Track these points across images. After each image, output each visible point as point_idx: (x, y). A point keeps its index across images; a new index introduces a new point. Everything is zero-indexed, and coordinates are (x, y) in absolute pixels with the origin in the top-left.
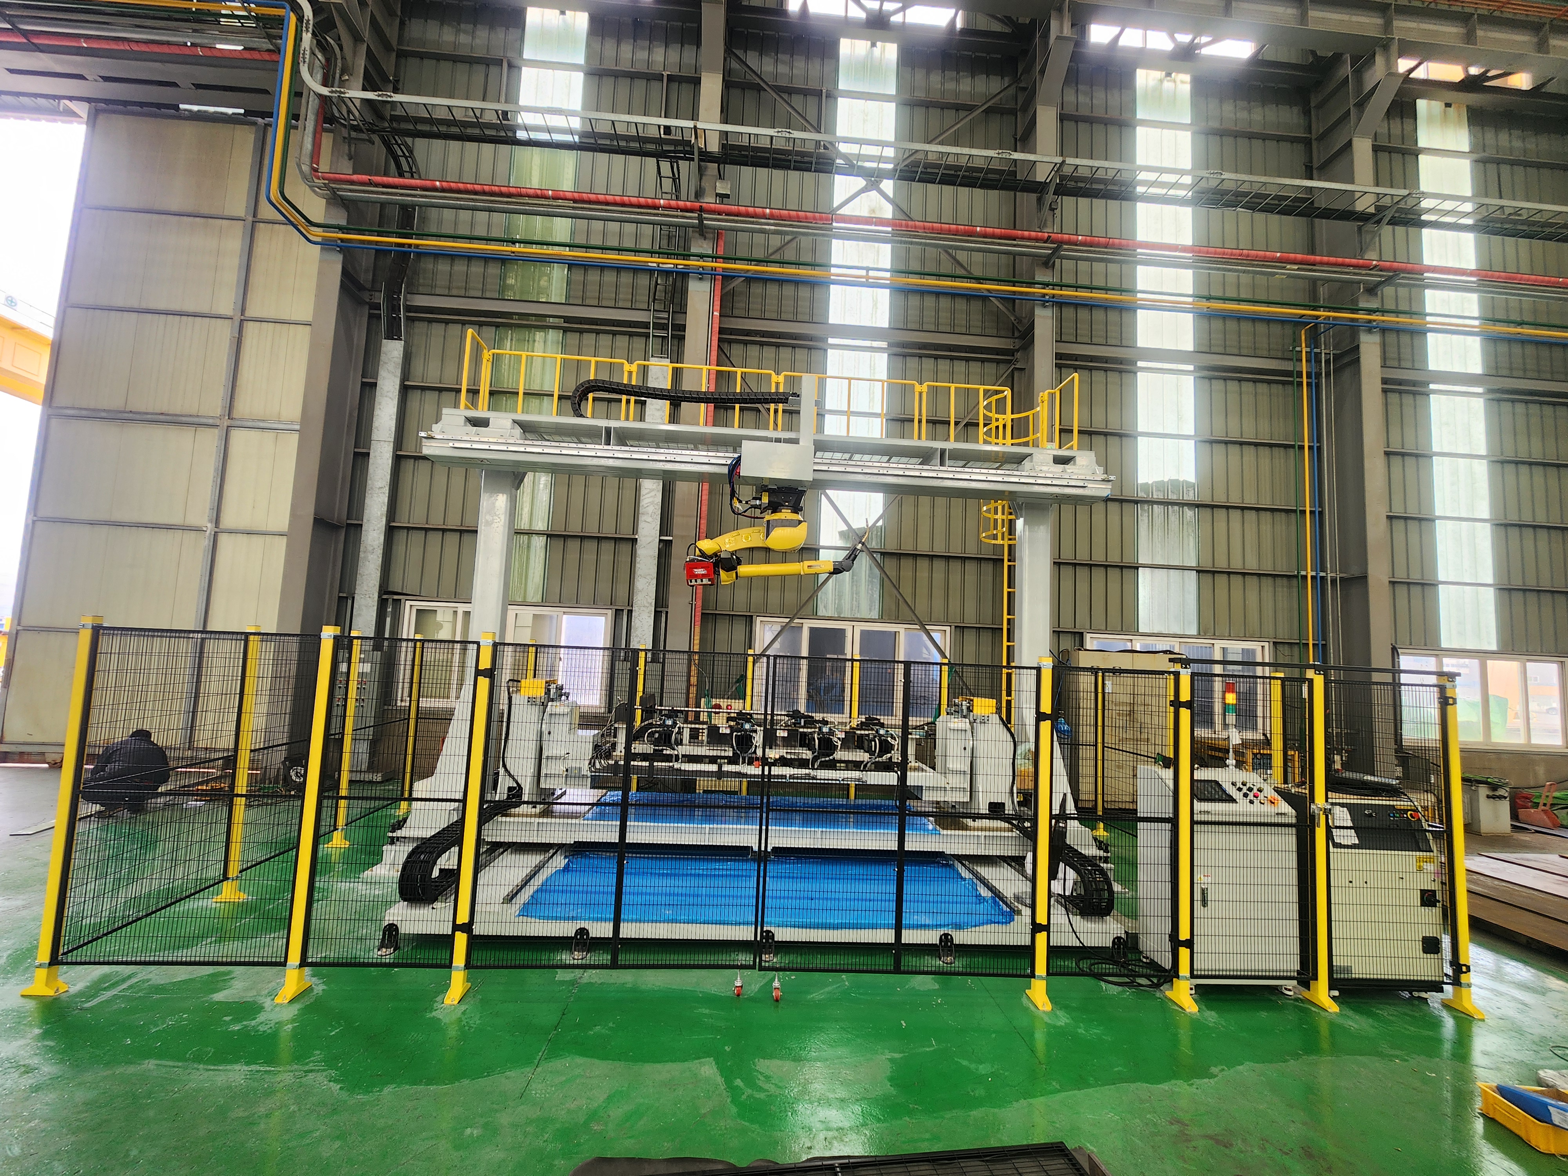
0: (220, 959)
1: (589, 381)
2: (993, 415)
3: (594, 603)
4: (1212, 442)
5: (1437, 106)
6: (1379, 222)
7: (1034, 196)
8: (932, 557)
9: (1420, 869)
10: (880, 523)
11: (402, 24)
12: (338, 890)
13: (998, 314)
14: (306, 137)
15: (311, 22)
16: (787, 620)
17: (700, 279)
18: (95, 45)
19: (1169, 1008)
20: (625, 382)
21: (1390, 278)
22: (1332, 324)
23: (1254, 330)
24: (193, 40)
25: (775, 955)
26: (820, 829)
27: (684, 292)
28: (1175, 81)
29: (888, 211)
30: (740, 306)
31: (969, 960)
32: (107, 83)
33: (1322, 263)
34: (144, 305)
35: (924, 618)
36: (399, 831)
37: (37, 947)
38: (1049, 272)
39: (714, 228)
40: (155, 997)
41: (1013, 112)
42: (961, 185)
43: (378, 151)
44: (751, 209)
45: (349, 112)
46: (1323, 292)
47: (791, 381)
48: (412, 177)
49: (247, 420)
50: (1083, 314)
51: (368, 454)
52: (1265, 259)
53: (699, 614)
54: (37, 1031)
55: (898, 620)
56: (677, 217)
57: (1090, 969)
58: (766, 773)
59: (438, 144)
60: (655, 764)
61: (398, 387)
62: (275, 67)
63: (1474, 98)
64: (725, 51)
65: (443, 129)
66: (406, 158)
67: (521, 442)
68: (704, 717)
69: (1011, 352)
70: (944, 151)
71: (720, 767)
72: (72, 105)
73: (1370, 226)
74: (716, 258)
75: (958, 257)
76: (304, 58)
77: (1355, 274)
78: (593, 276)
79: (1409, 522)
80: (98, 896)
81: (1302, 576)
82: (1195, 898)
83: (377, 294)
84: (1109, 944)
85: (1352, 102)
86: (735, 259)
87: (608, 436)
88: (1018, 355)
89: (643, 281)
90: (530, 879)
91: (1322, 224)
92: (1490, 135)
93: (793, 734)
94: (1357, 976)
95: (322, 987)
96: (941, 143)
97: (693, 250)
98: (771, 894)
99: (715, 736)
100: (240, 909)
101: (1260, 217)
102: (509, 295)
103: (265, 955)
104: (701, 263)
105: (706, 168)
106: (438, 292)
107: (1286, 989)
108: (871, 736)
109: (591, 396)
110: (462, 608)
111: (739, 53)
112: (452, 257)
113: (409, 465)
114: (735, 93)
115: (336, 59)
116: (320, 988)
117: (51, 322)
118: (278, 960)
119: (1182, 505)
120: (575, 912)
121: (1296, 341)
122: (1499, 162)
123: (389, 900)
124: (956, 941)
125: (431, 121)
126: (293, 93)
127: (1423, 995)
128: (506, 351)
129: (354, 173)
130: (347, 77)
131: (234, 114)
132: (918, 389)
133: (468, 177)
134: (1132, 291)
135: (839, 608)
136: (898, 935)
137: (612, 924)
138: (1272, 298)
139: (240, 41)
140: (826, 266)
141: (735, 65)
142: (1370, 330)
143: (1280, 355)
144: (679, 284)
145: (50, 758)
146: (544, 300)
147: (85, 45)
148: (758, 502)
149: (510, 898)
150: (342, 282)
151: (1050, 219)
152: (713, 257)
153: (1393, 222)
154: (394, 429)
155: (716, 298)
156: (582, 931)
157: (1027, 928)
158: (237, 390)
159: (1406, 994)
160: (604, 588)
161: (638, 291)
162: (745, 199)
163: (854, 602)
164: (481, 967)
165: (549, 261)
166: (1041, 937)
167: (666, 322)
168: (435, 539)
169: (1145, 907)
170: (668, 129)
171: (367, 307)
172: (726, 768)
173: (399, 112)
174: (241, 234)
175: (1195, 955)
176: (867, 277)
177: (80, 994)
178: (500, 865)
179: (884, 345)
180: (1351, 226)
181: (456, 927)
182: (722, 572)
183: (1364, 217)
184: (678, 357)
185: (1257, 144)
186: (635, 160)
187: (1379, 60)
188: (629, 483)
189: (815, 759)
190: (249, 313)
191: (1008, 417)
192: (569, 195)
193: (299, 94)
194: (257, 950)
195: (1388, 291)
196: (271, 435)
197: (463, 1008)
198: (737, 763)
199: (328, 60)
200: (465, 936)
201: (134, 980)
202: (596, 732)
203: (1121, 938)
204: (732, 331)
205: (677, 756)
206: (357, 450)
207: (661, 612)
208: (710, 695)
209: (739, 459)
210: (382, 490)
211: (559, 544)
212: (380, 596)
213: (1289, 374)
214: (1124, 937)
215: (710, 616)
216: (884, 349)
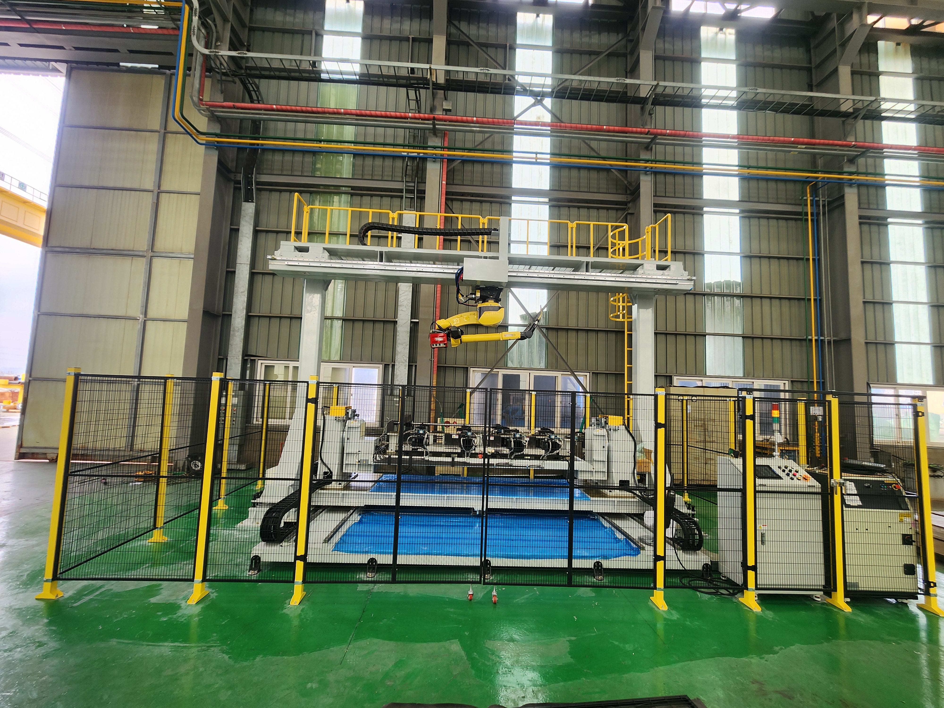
0: (154, 577)
1: (369, 223)
2: (617, 241)
3: (371, 361)
4: (750, 257)
5: (891, 45)
6: (856, 118)
7: (638, 106)
8: (577, 330)
9: (901, 521)
10: (545, 310)
11: (252, 11)
12: (222, 535)
13: (617, 180)
14: (195, 80)
15: (198, 10)
16: (489, 370)
17: (434, 161)
18: (69, 28)
19: (741, 608)
20: (391, 223)
21: (863, 153)
22: (827, 182)
23: (777, 187)
24: (128, 23)
25: (492, 575)
26: (516, 497)
27: (424, 170)
28: (725, 34)
29: (547, 118)
30: (458, 178)
31: (612, 578)
32: (77, 51)
33: (819, 144)
34: (101, 184)
35: (573, 368)
36: (258, 499)
37: (44, 569)
38: (649, 153)
39: (442, 130)
40: (116, 600)
41: (625, 55)
42: (593, 100)
43: (238, 87)
44: (465, 118)
45: (221, 64)
46: (820, 162)
47: (492, 221)
48: (259, 103)
49: (163, 252)
50: (670, 179)
51: (235, 272)
52: (784, 142)
53: (435, 367)
54: (46, 621)
55: (557, 369)
56: (418, 123)
57: (689, 584)
58: (486, 462)
59: (274, 82)
60: (413, 457)
61: (252, 231)
62: (177, 39)
63: (914, 39)
64: (447, 22)
65: (277, 73)
66: (255, 91)
67: (329, 261)
68: (439, 428)
69: (625, 203)
70: (583, 79)
71: (453, 459)
72: (57, 65)
73: (850, 121)
74: (444, 148)
75: (592, 145)
76: (194, 32)
77: (840, 150)
78: (369, 161)
79: (876, 305)
80: (80, 539)
81: (809, 339)
82: (758, 540)
83: (239, 175)
84: (700, 568)
85: (838, 43)
86: (455, 149)
87: (381, 257)
88: (630, 205)
89: (399, 163)
90: (339, 528)
91: (819, 120)
92: (925, 63)
93: (498, 438)
94: (863, 589)
95: (215, 594)
96: (580, 75)
97: (430, 144)
98: (490, 538)
99: (449, 440)
100: (166, 546)
101: (780, 116)
102: (318, 174)
103: (181, 574)
104: (434, 152)
105: (437, 93)
106: (275, 173)
107: (816, 597)
108: (546, 440)
109: (369, 233)
110: (292, 364)
111: (456, 23)
112: (283, 151)
113: (259, 278)
114: (454, 47)
115: (213, 33)
116: (214, 595)
117: (46, 198)
118: (189, 578)
119: (733, 296)
120: (367, 549)
121: (804, 193)
122: (931, 79)
123: (253, 541)
124: (604, 566)
125: (270, 69)
126: (187, 54)
127: (905, 601)
128: (317, 206)
129: (224, 101)
130: (219, 44)
131: (152, 68)
132: (570, 225)
133: (292, 102)
134: (700, 164)
135: (521, 362)
136: (570, 563)
137: (392, 556)
138: (788, 167)
139: (155, 23)
140: (510, 152)
141: (453, 30)
142: (851, 185)
143: (793, 202)
144: (420, 165)
145: (50, 456)
146: (338, 177)
147: (64, 28)
148: (474, 296)
149: (328, 540)
150: (218, 167)
151: (649, 120)
152: (441, 148)
153: (865, 118)
154: (250, 256)
155: (444, 173)
156: (372, 560)
157: (651, 558)
158: (156, 235)
159: (893, 601)
160: (378, 351)
161: (396, 170)
162: (460, 111)
163: (530, 359)
164: (312, 582)
165: (341, 153)
166: (660, 564)
167: (413, 188)
168: (275, 322)
169: (723, 544)
170: (412, 69)
171: (233, 183)
172: (457, 459)
173: (251, 64)
174: (157, 141)
175: (758, 575)
176: (536, 158)
177: (70, 598)
178: (320, 519)
179: (546, 200)
180: (838, 121)
181: (297, 558)
182: (452, 339)
183: (846, 115)
184: (421, 209)
185: (777, 71)
186: (393, 89)
187: (855, 17)
188: (392, 286)
189: (512, 454)
190: (163, 188)
191: (627, 242)
192: (353, 112)
193: (191, 55)
194: (176, 571)
195: (861, 161)
196: (176, 261)
197: (301, 607)
198: (463, 457)
199: (208, 33)
200: (302, 563)
201: (103, 589)
202: (376, 438)
203: (708, 564)
204: (453, 194)
205: (426, 452)
206: (228, 269)
207: (412, 365)
208: (443, 416)
209: (462, 269)
210: (243, 294)
211: (350, 324)
212: (243, 358)
213: (799, 214)
214: (710, 563)
215: (442, 368)
216: (547, 202)
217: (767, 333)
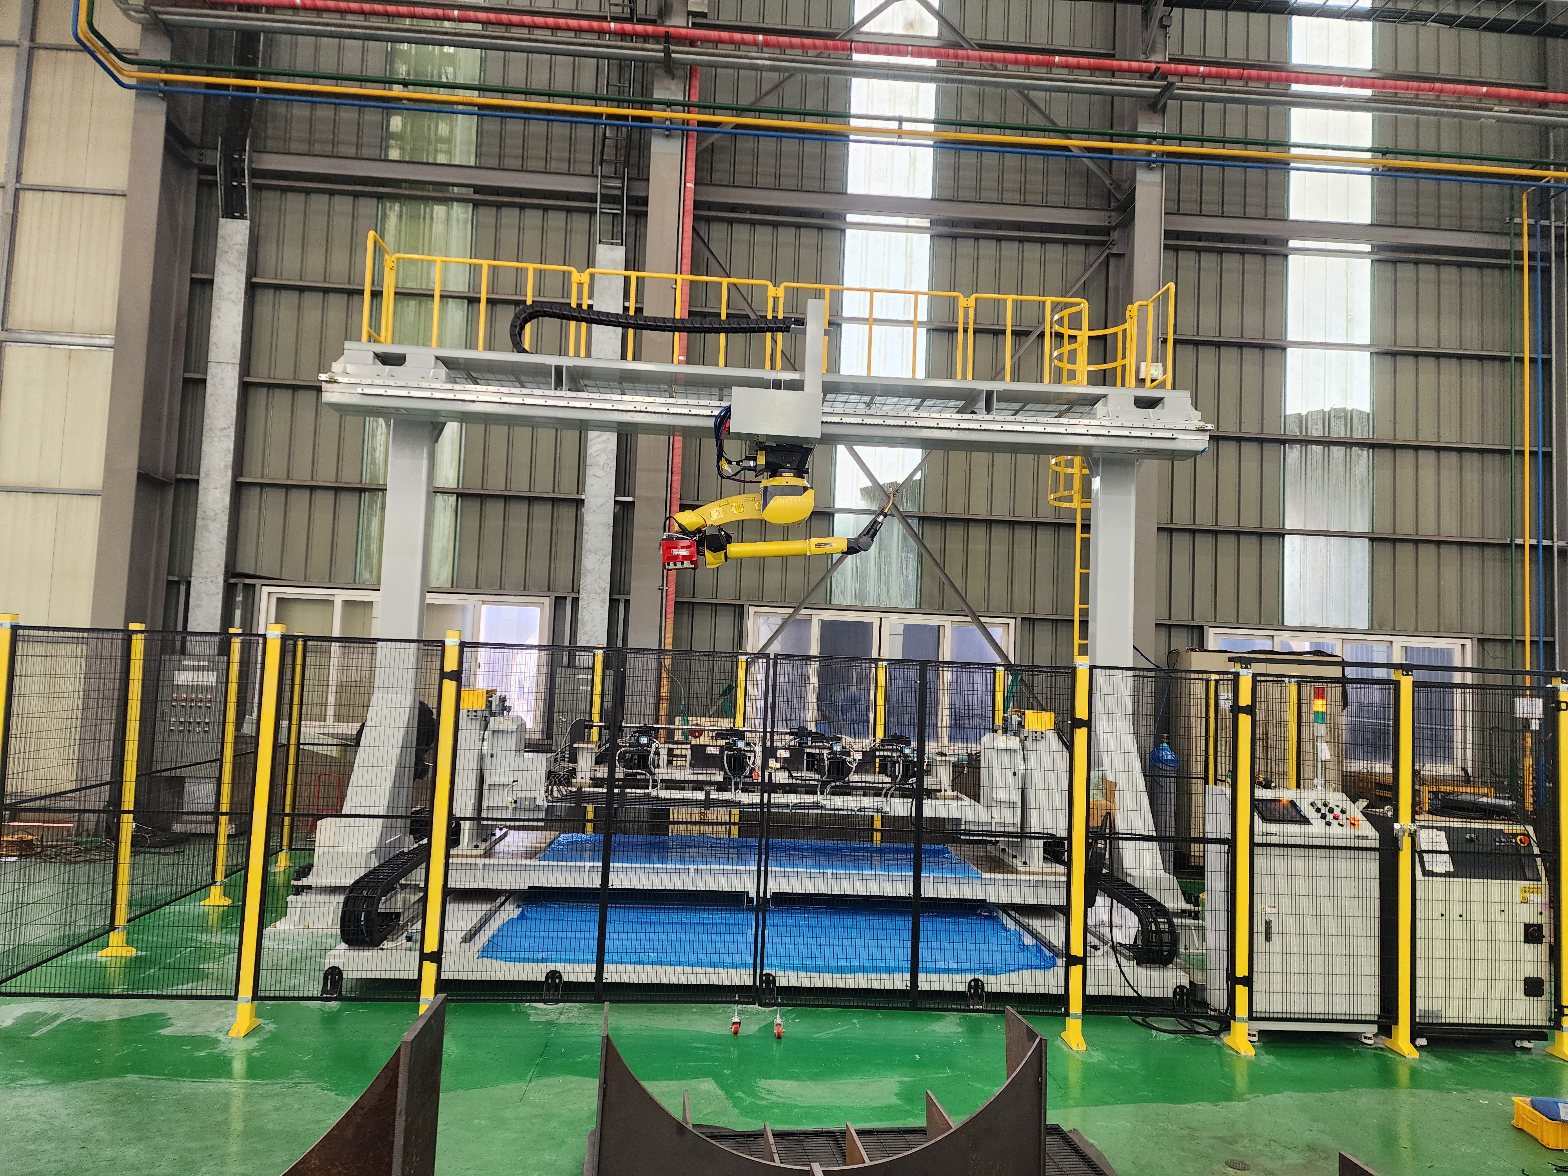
1: (528, 303)
2: (1066, 331)
3: (525, 589)
4: (1393, 354)
7: (1138, 9)
8: (990, 523)
9: (1525, 902)
10: (918, 476)
13: (1088, 175)
16: (791, 611)
17: (667, 136)
19: (1229, 1058)
20: (574, 300)
22: (1562, 188)
27: (644, 149)
29: (932, 32)
30: (722, 166)
35: (979, 609)
36: (305, 880)
38: (1157, 118)
39: (682, 64)
44: (737, 36)
47: (795, 298)
49: (28, 332)
50: (1211, 173)
51: (204, 381)
53: (671, 604)
55: (942, 610)
56: (632, 48)
58: (766, 801)
60: (628, 791)
61: (242, 287)
67: (449, 386)
68: (679, 736)
69: (1106, 231)
71: (708, 794)
74: (689, 106)
78: (514, 126)
81: (1517, 545)
82: (1256, 930)
83: (209, 152)
84: (1169, 994)
86: (715, 108)
87: (558, 378)
88: (1115, 235)
89: (585, 132)
90: (485, 923)
93: (796, 753)
94: (1446, 1021)
95: (272, 1026)
97: (658, 96)
99: (700, 758)
100: (139, 961)
102: (395, 154)
104: (668, 114)
106: (294, 147)
107: (1365, 1036)
108: (894, 757)
113: (260, 397)
116: (269, 1028)
118: (228, 996)
119: (1348, 444)
121: (1514, 210)
124: (988, 988)
132: (963, 301)
134: (1284, 145)
135: (862, 594)
137: (594, 969)
140: (845, 116)
143: (1491, 229)
146: (445, 161)
148: (752, 464)
149: (468, 939)
150: (167, 141)
151: (1160, 40)
152: (684, 105)
154: (238, 346)
155: (689, 163)
156: (553, 975)
158: (13, 288)
160: (539, 567)
161: (578, 146)
163: (883, 586)
166: (1076, 971)
167: (618, 192)
168: (300, 499)
171: (196, 171)
172: (715, 795)
174: (13, 64)
175: (1254, 994)
179: (926, 223)
181: (424, 957)
182: (708, 553)
184: (635, 242)
189: (824, 784)
190: (29, 178)
192: (482, 15)
198: (726, 790)
200: (435, 965)
202: (547, 756)
203: (1184, 988)
204: (710, 206)
205: (655, 781)
206: (187, 375)
207: (618, 600)
208: (687, 713)
209: (728, 409)
210: (225, 432)
211: (474, 506)
212: (226, 581)
213: (1504, 254)
214: (1188, 986)
215: (686, 606)
216: (926, 228)
217: (1428, 530)
